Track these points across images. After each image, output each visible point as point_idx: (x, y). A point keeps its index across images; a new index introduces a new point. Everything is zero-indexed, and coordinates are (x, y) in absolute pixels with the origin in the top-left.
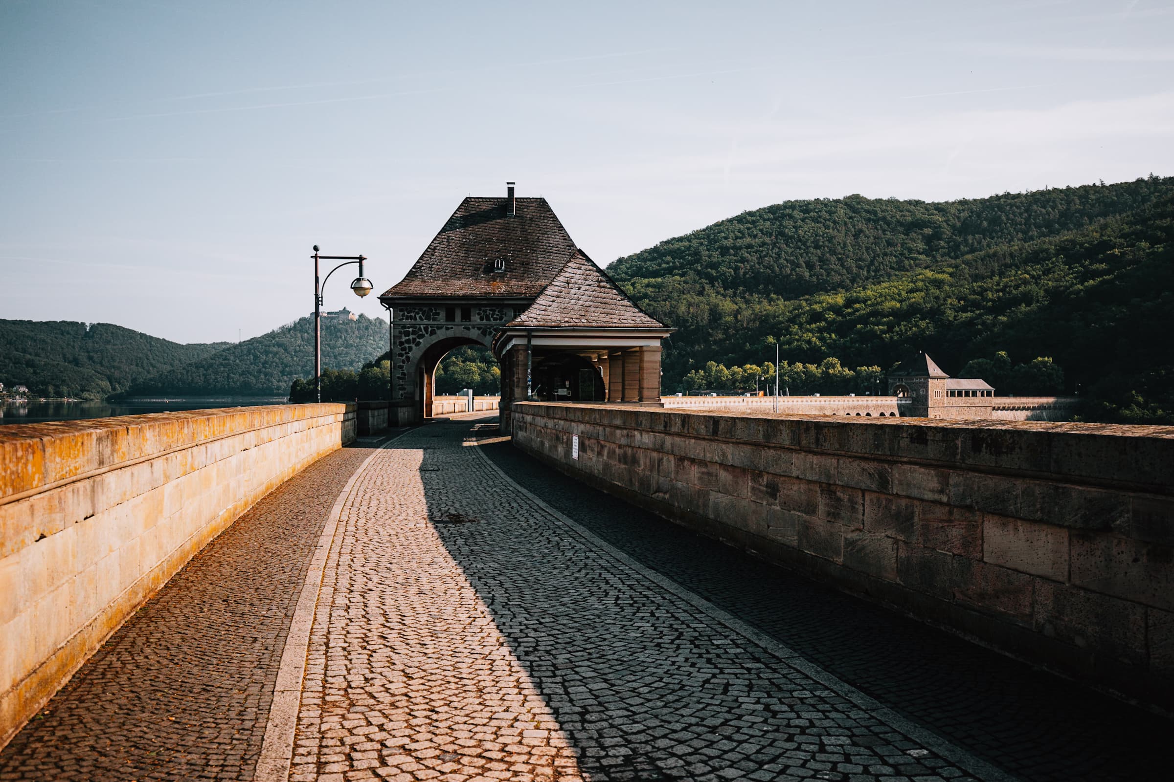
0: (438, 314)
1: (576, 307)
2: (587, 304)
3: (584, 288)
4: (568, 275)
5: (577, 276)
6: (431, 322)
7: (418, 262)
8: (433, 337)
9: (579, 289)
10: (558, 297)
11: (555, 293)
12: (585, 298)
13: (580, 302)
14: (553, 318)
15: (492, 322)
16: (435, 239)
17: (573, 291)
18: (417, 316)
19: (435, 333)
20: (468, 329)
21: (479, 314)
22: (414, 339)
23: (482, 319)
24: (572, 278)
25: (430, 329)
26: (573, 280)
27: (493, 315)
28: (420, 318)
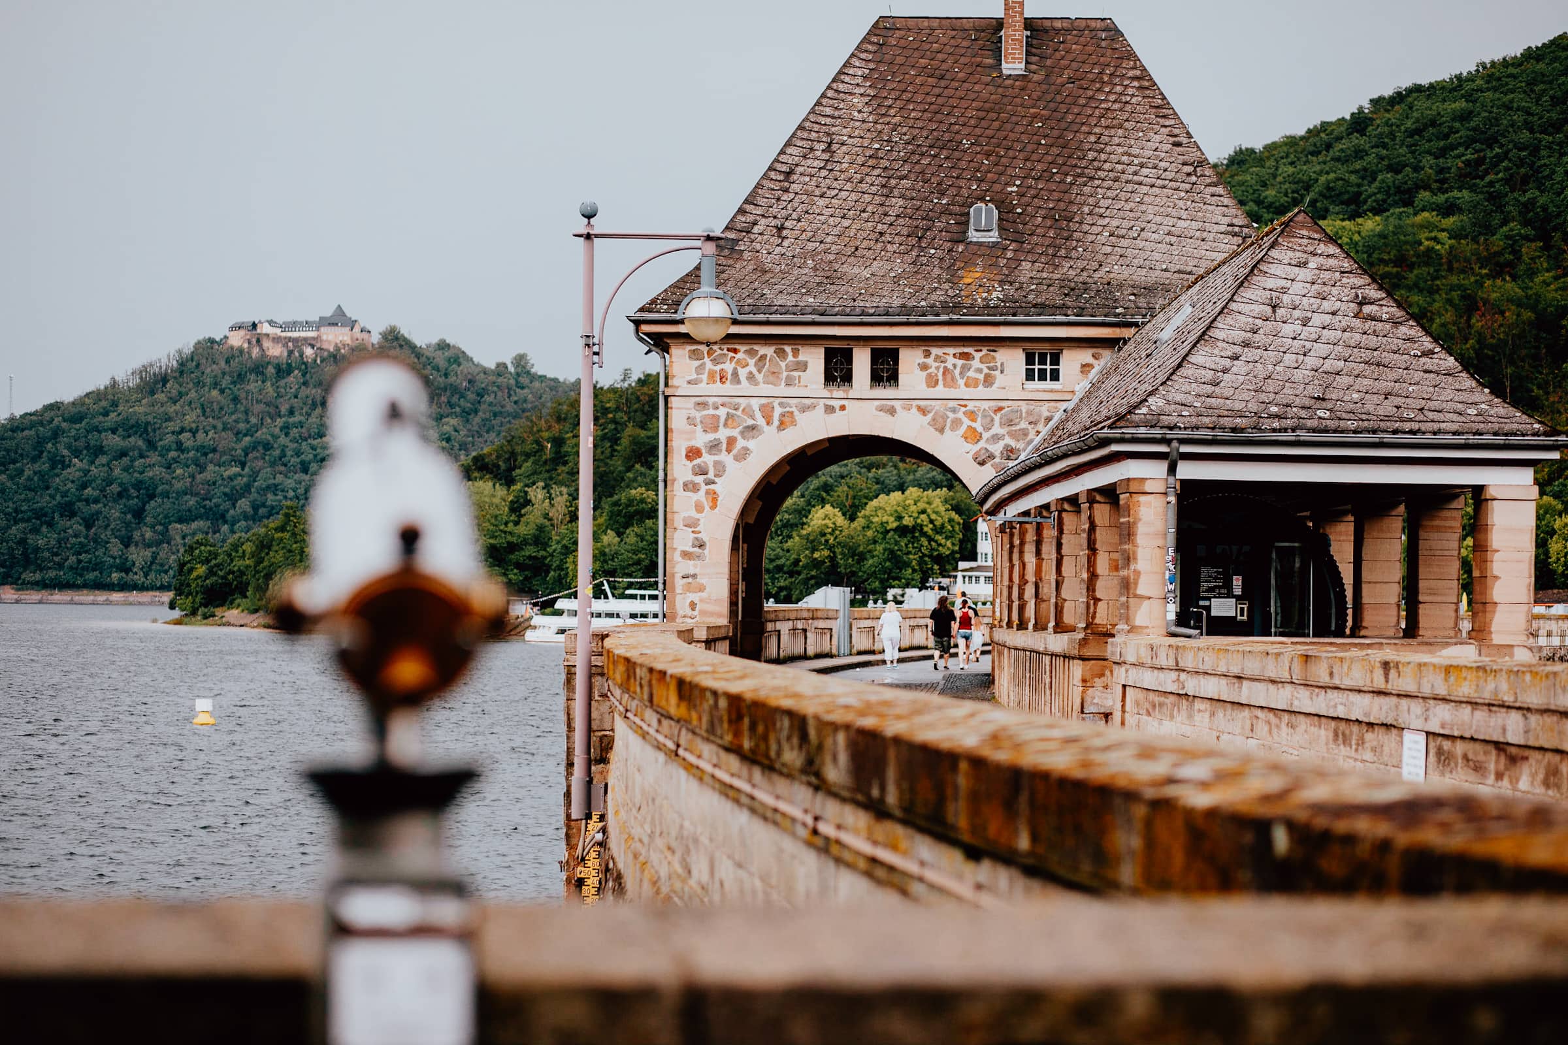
0: (803, 367)
1: (1298, 375)
2: (1328, 366)
3: (1317, 320)
4: (1271, 283)
5: (1297, 287)
6: (782, 390)
7: (741, 211)
8: (789, 432)
9: (1305, 322)
10: (1247, 345)
11: (1239, 336)
12: (1321, 349)
13: (1310, 361)
14: (1238, 406)
15: (962, 391)
16: (788, 144)
17: (1288, 329)
18: (743, 373)
19: (794, 423)
20: (892, 411)
21: (924, 367)
22: (731, 441)
23: (932, 382)
24: (1284, 290)
25: (778, 411)
26: (1286, 299)
27: (965, 369)
28: (751, 377)
